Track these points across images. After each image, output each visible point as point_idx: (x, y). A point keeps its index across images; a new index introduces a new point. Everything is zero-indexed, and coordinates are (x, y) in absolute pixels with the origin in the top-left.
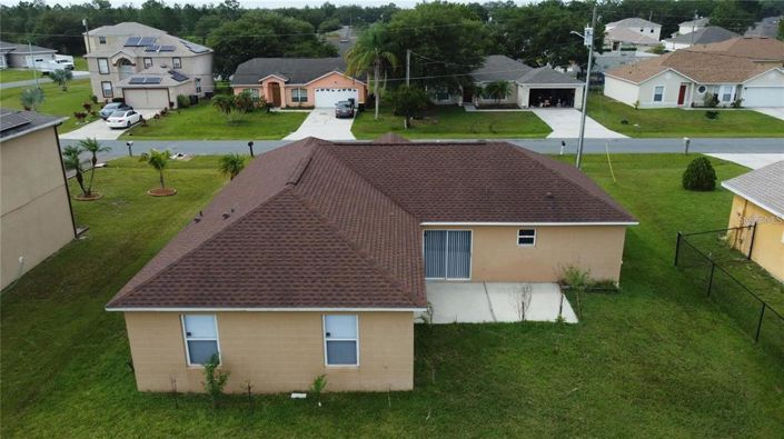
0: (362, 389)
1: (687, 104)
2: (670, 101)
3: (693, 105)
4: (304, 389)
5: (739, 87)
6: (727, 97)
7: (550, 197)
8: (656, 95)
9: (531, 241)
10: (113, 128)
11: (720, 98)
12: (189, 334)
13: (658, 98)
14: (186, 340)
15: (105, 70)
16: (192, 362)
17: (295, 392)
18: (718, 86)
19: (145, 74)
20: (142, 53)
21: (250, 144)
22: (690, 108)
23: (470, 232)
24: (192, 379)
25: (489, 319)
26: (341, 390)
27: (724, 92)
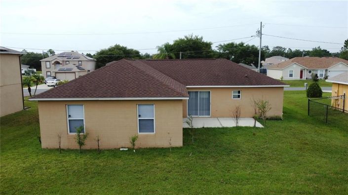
0: (156, 146)
1: (304, 78)
2: (296, 77)
3: (307, 79)
4: (126, 147)
5: (326, 70)
6: (321, 75)
7: (246, 76)
8: (290, 75)
10: (49, 86)
11: (318, 75)
12: (70, 116)
13: (291, 75)
14: (68, 119)
15: (48, 66)
16: (70, 132)
17: (122, 148)
18: (317, 70)
19: (65, 67)
20: (65, 59)
22: (305, 79)
23: (209, 92)
24: (69, 141)
25: (220, 126)
26: (145, 147)
27: (320, 73)
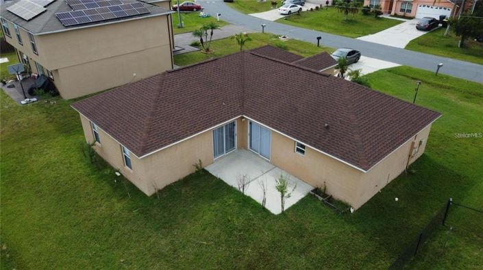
9: (303, 152)
14: (93, 130)
17: (118, 172)
21: (319, 38)
23: (270, 131)
